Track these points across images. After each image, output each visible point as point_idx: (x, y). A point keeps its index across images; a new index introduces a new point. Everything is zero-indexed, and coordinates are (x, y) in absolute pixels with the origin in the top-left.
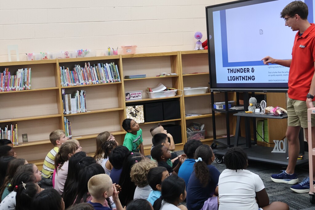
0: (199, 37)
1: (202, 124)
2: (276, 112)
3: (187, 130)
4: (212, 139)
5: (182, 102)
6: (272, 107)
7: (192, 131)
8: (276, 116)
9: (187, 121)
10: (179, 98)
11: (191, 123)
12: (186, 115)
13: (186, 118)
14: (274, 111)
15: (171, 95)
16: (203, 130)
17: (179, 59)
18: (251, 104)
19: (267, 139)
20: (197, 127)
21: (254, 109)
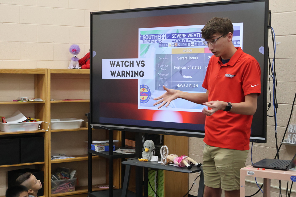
0: (75, 51)
1: (72, 170)
2: (182, 163)
3: (52, 176)
4: (86, 191)
5: (48, 139)
6: (175, 155)
7: (59, 179)
8: (182, 168)
9: (54, 165)
10: (43, 133)
11: (57, 168)
12: (52, 157)
13: (52, 161)
14: (178, 162)
15: (32, 128)
16: (74, 178)
17: (47, 80)
18: (146, 150)
19: (161, 194)
20: (66, 173)
21: (150, 156)
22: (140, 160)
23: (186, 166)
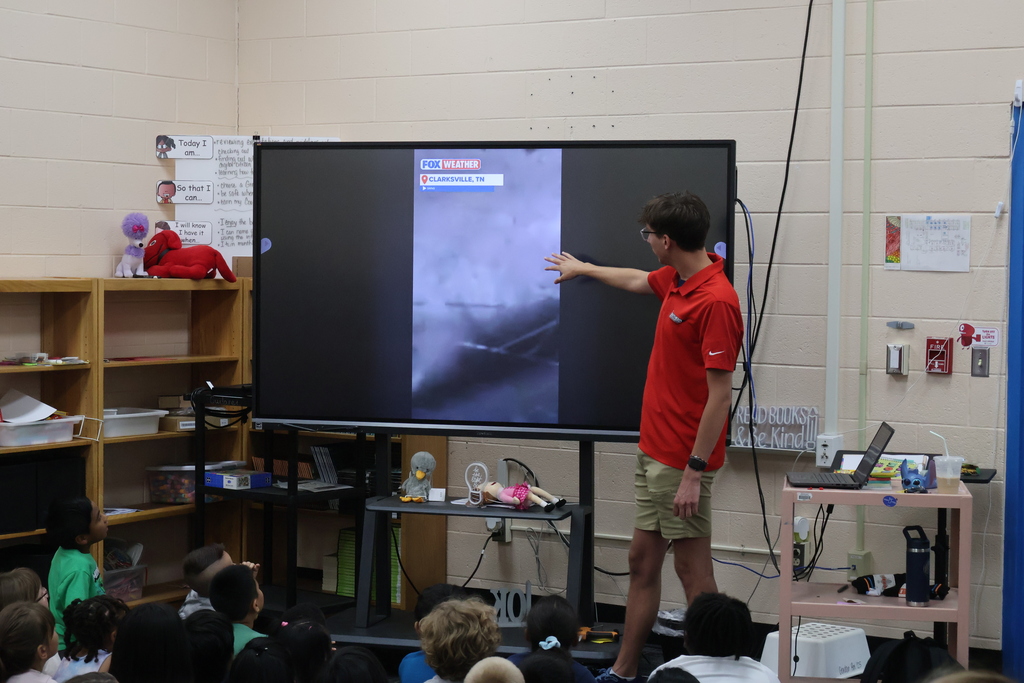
5: (98, 463)
10: (87, 448)
16: (138, 564)
18: (417, 475)
20: (121, 552)
21: (427, 490)
22: (404, 499)
23: (537, 506)
